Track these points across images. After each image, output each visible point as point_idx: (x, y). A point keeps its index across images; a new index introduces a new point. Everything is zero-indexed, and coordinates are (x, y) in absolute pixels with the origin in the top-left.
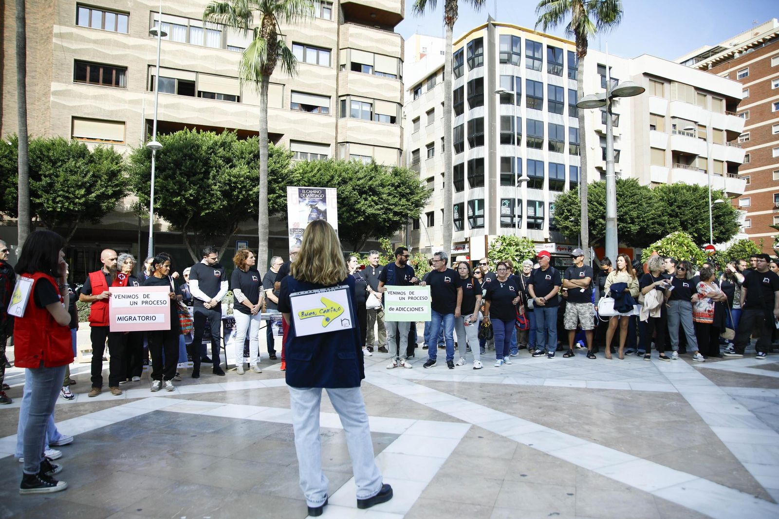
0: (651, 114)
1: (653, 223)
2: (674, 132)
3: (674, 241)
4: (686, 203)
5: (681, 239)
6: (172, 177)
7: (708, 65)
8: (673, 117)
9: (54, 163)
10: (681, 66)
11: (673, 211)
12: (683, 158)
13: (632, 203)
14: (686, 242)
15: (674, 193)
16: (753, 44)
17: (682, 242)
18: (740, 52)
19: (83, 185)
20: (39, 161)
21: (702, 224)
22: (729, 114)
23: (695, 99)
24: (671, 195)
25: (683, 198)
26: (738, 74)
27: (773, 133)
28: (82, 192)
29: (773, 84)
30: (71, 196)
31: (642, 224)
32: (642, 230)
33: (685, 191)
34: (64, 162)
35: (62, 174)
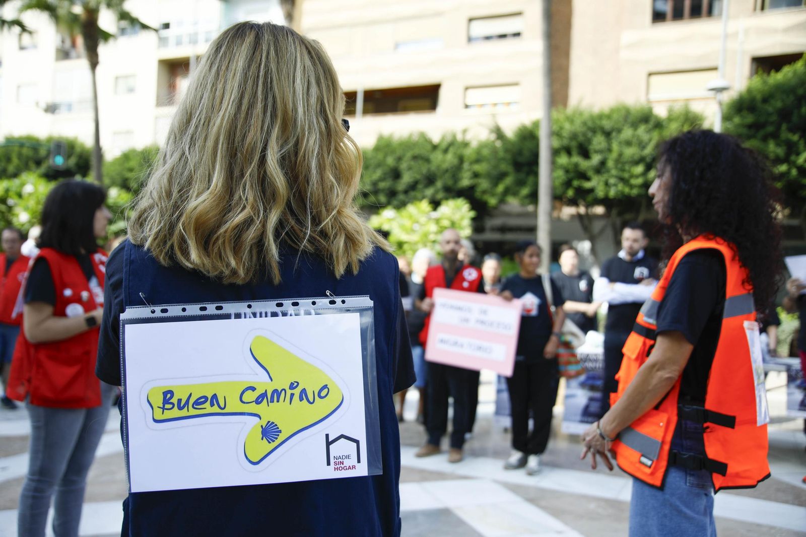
6: (775, 136)
9: (608, 134)
19: (641, 160)
20: (590, 134)
28: (640, 169)
30: (626, 175)
34: (619, 131)
35: (615, 146)
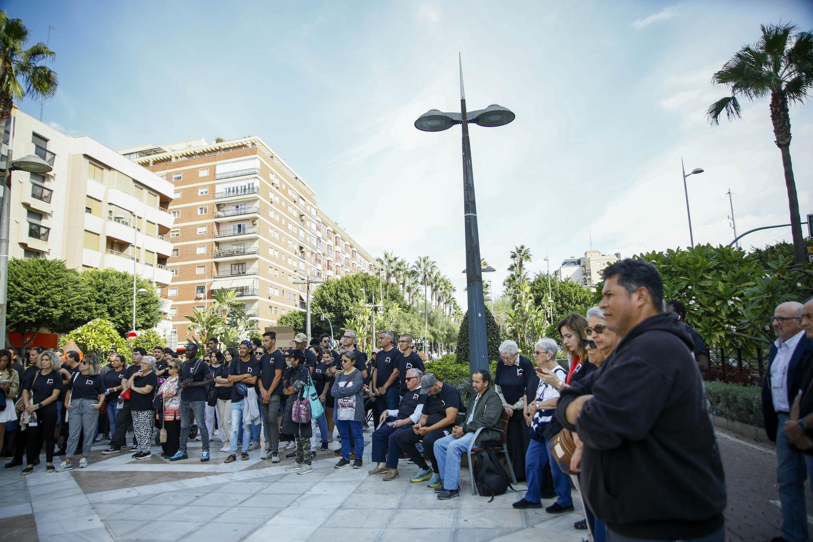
0: (88, 196)
1: (78, 309)
2: (110, 218)
3: (95, 328)
4: (114, 290)
5: (102, 327)
7: (149, 161)
8: (110, 204)
10: (123, 157)
11: (101, 296)
12: (116, 245)
13: (56, 286)
14: (107, 329)
15: (104, 278)
16: (187, 154)
17: (103, 329)
18: (177, 158)
21: (129, 311)
22: (162, 209)
23: (132, 190)
24: (100, 280)
25: (112, 285)
26: (174, 176)
27: (198, 233)
29: (200, 191)
31: (67, 309)
32: (65, 316)
33: (114, 277)
